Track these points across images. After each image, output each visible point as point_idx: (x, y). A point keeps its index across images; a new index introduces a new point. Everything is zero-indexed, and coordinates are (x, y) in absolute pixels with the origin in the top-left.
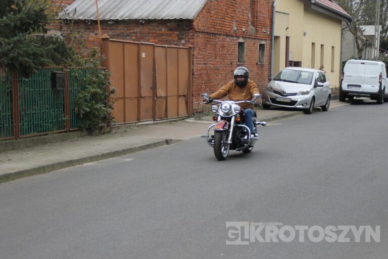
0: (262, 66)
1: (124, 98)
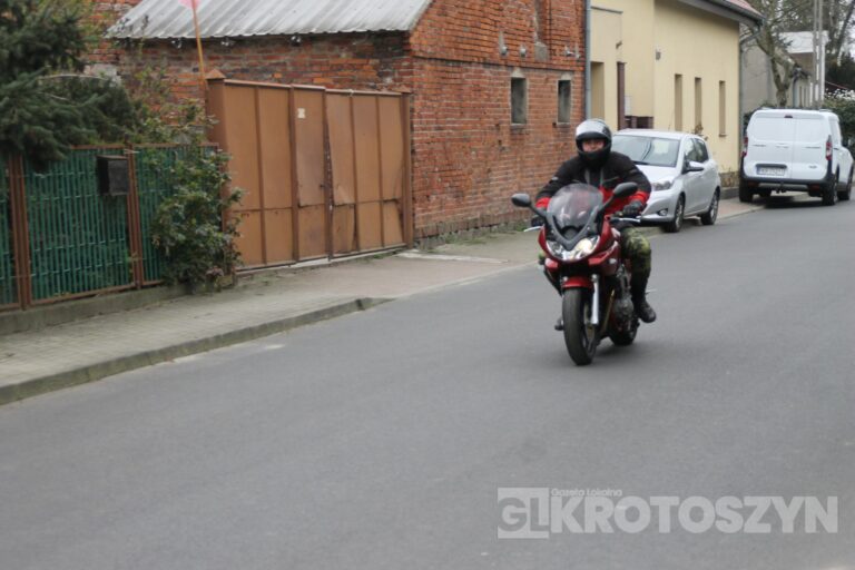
0: (566, 129)
1: (261, 211)
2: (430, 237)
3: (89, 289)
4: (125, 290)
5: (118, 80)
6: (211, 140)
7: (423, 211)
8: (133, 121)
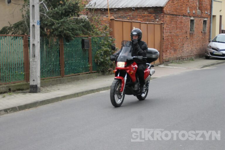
0: (205, 33)
2: (167, 61)
3: (79, 73)
4: (87, 73)
5: (87, 19)
6: (110, 35)
7: (165, 55)
8: (91, 30)
